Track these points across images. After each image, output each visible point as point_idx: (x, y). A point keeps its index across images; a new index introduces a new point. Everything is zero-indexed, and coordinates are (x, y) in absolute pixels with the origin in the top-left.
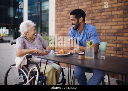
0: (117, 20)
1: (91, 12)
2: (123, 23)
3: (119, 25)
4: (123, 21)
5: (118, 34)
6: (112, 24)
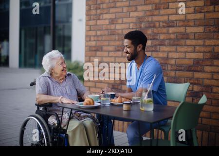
0: (194, 42)
1: (152, 25)
2: (203, 49)
3: (197, 52)
4: (204, 45)
5: (196, 69)
6: (186, 50)
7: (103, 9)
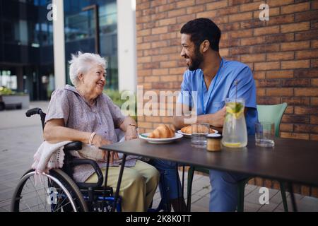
0: (293, 46)
1: (229, 27)
3: (300, 60)
7: (159, 13)
